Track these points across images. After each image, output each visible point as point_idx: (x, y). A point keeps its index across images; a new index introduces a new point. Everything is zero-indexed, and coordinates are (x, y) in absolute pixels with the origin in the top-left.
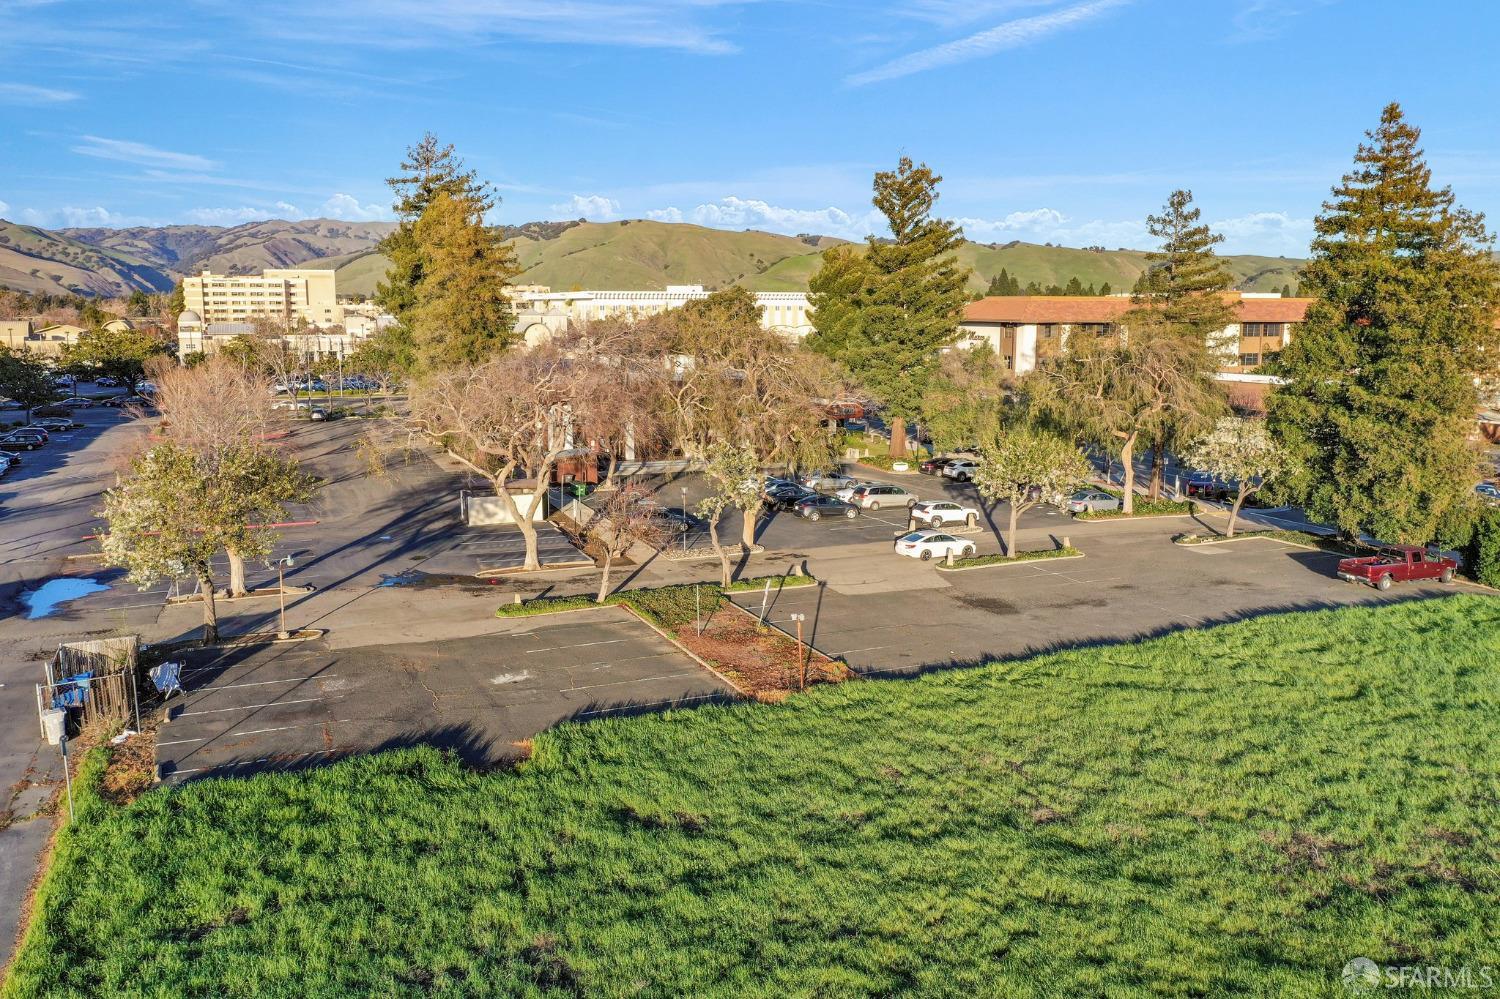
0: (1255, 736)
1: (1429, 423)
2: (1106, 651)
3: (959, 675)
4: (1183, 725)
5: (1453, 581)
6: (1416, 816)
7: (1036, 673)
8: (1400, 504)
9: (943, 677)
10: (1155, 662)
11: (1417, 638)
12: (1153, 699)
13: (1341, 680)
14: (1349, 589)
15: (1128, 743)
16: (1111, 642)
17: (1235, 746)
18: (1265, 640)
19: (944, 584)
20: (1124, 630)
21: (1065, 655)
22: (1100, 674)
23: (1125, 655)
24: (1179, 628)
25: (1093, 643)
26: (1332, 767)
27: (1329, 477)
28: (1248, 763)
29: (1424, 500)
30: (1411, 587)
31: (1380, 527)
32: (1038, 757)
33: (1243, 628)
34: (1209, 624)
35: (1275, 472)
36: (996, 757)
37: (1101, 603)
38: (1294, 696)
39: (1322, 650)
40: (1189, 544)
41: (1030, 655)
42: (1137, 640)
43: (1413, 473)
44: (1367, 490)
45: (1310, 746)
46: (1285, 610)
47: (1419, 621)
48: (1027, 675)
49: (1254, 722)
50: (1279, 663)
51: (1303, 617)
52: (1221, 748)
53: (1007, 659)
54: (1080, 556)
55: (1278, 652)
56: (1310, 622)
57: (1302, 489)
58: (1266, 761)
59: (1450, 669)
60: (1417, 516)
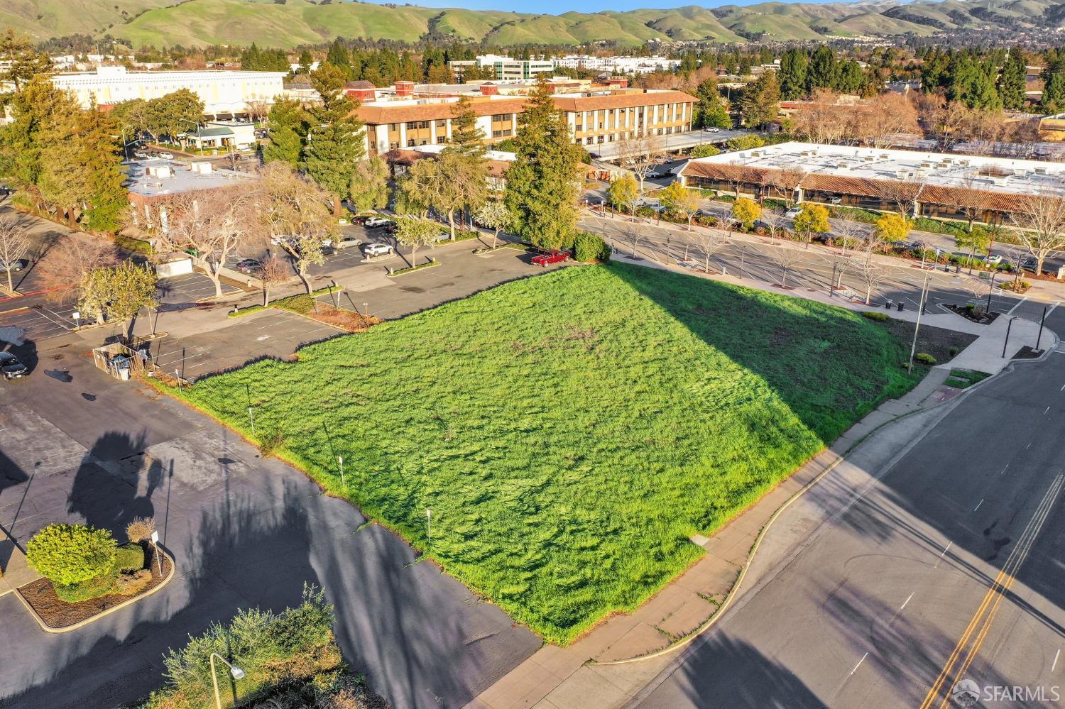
0: (504, 322)
1: (558, 205)
2: (459, 302)
3: (416, 316)
4: (485, 321)
5: (569, 261)
6: (542, 335)
7: (439, 313)
8: (551, 234)
9: (411, 317)
10: (475, 304)
11: (552, 285)
12: (475, 315)
13: (529, 302)
14: (534, 269)
15: (471, 329)
16: (460, 299)
17: (500, 325)
18: (507, 292)
19: (394, 283)
20: (463, 294)
21: (446, 305)
22: (459, 310)
23: (465, 303)
24: (480, 291)
25: (454, 300)
26: (524, 327)
27: (527, 224)
28: (503, 329)
29: (558, 233)
30: (555, 265)
31: (544, 243)
32: (448, 335)
33: (500, 289)
34: (490, 288)
35: (509, 222)
36: (436, 338)
37: (452, 284)
38: (515, 309)
39: (524, 293)
40: (480, 254)
41: (435, 307)
42: (468, 297)
43: (554, 224)
44: (540, 229)
45: (519, 322)
46: (514, 280)
47: (554, 279)
48: (436, 313)
49: (504, 318)
50: (511, 299)
51: (519, 282)
52: (496, 326)
53: (428, 309)
54: (439, 264)
55: (511, 296)
56: (521, 284)
57: (518, 228)
58: (507, 328)
59: (559, 295)
60: (557, 239)
